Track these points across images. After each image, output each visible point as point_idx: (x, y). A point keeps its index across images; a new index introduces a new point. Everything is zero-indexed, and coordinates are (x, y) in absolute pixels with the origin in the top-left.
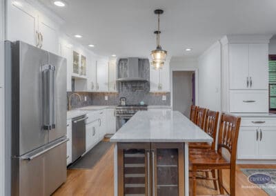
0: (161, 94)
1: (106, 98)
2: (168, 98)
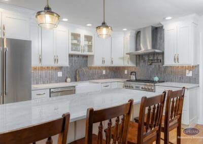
1: (126, 72)
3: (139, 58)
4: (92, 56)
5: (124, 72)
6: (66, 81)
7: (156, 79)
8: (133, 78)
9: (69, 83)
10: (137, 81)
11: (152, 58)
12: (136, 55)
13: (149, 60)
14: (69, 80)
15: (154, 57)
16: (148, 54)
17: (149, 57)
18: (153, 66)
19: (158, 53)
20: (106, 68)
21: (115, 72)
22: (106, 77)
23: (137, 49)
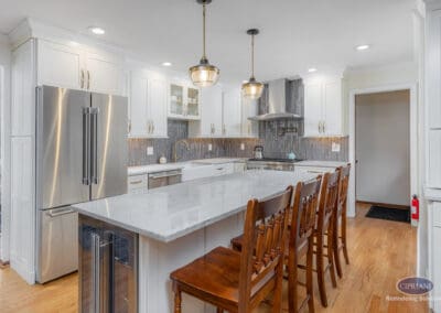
0: (329, 141)
1: (243, 147)
2: (345, 149)
3: (265, 125)
4: (198, 122)
5: (240, 146)
6: (158, 162)
7: (292, 156)
8: (259, 155)
9: (164, 166)
10: (264, 159)
11: (283, 126)
12: (260, 121)
13: (279, 128)
14: (163, 159)
15: (286, 124)
16: (279, 120)
17: (279, 124)
18: (285, 138)
19: (293, 119)
20: (212, 141)
21: (226, 147)
22: (212, 155)
23: (260, 113)
